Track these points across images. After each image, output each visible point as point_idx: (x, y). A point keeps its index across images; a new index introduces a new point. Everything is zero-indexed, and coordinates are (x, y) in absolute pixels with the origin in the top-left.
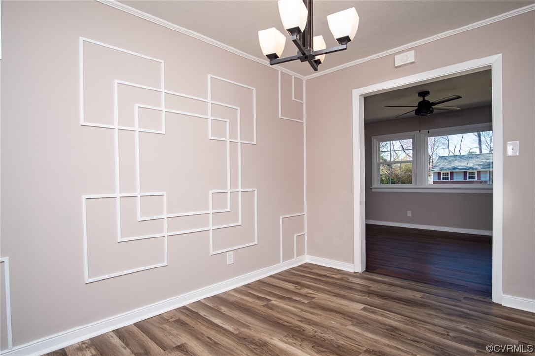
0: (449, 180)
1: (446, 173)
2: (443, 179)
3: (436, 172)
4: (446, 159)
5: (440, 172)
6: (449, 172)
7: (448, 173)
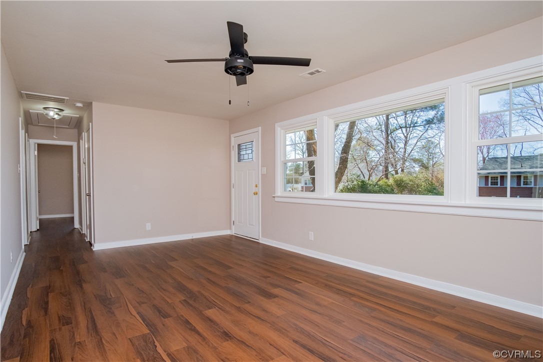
0: (499, 186)
1: (494, 177)
2: (491, 185)
3: (483, 176)
4: (496, 161)
5: (488, 177)
6: (499, 176)
7: (497, 177)
